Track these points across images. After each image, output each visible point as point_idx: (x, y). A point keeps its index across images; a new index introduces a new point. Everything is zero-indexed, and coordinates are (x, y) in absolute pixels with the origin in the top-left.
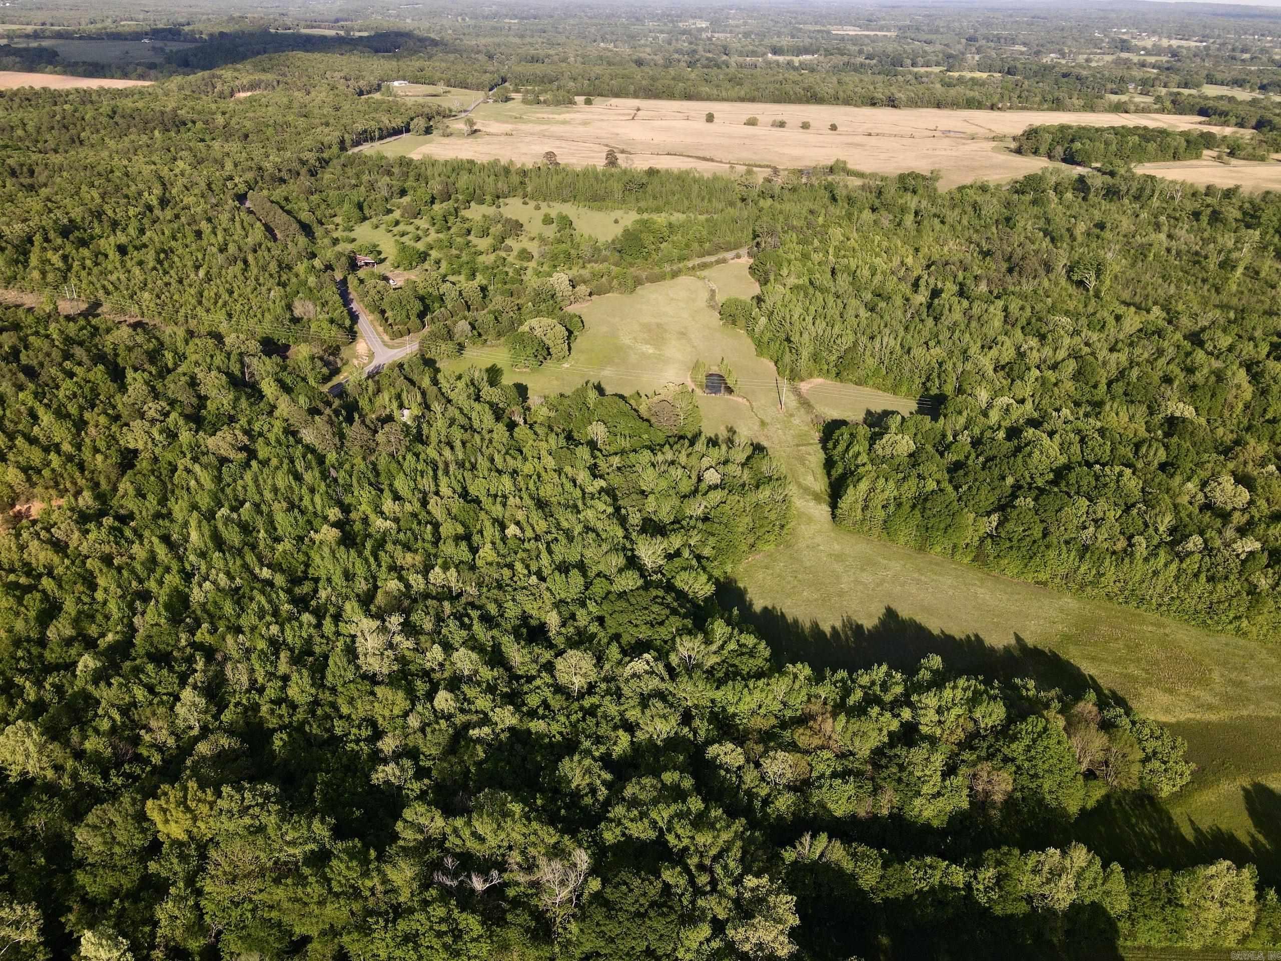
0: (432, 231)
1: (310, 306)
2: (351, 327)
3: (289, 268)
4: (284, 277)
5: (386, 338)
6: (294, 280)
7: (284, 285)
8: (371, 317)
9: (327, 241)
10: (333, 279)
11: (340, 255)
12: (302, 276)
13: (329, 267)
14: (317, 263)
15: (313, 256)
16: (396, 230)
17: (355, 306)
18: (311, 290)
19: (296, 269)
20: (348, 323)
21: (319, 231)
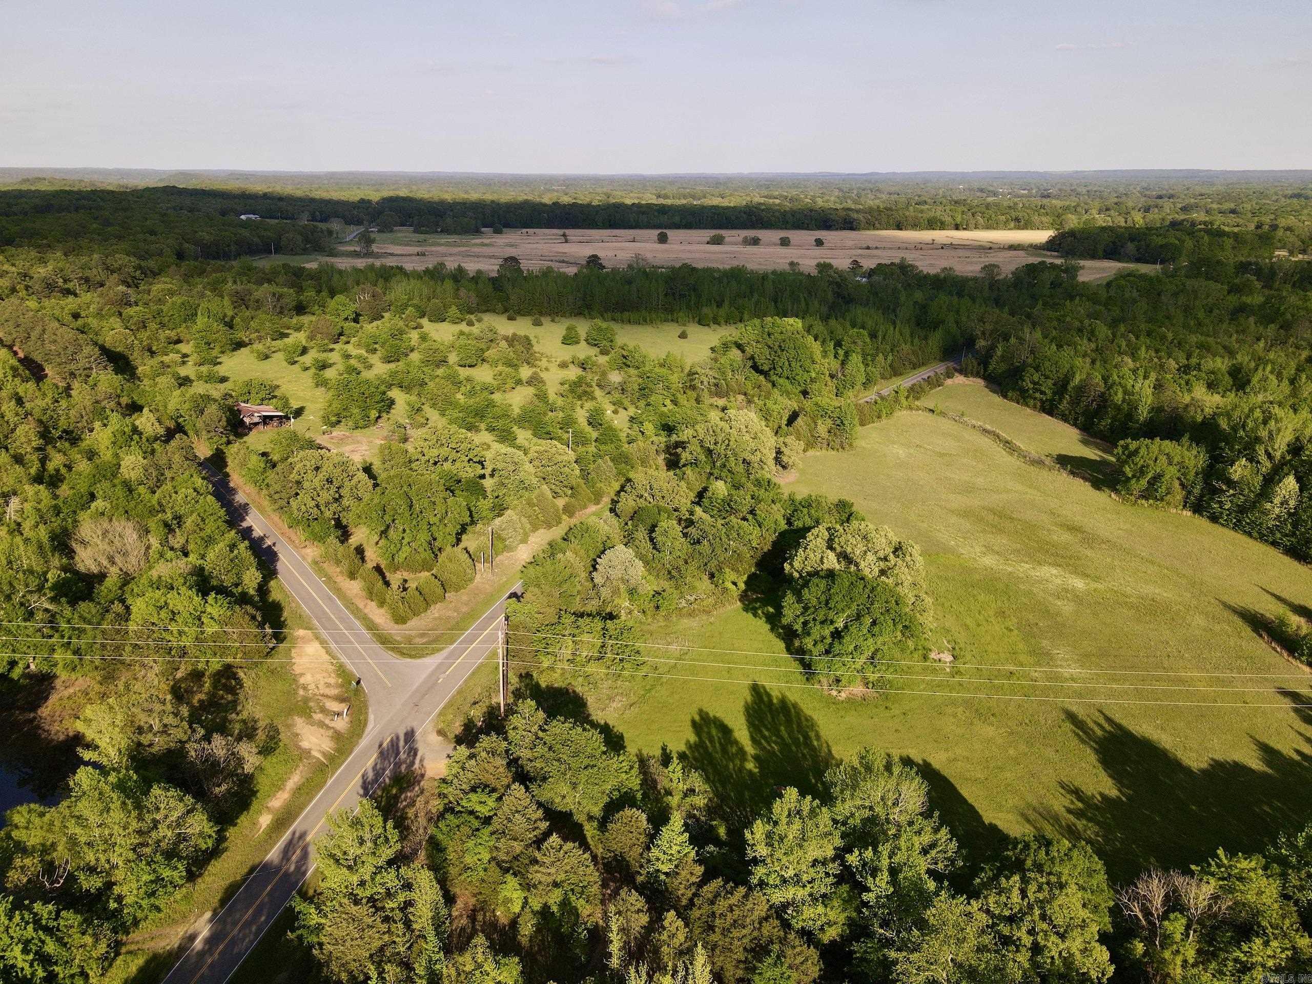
0: (375, 359)
1: (129, 533)
2: (263, 590)
3: (72, 437)
4: (56, 461)
5: (379, 616)
6: (83, 466)
7: (54, 481)
8: (313, 552)
9: (164, 381)
10: (190, 457)
11: (200, 405)
12: (107, 455)
13: (175, 430)
14: (146, 422)
15: (135, 408)
16: (307, 359)
17: (256, 522)
18: (129, 488)
19: (88, 441)
20: (251, 578)
21: (145, 366)
